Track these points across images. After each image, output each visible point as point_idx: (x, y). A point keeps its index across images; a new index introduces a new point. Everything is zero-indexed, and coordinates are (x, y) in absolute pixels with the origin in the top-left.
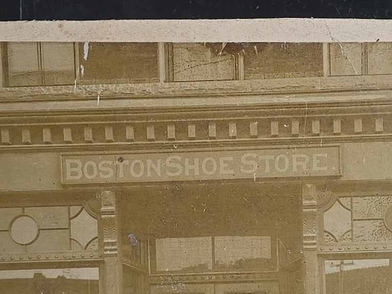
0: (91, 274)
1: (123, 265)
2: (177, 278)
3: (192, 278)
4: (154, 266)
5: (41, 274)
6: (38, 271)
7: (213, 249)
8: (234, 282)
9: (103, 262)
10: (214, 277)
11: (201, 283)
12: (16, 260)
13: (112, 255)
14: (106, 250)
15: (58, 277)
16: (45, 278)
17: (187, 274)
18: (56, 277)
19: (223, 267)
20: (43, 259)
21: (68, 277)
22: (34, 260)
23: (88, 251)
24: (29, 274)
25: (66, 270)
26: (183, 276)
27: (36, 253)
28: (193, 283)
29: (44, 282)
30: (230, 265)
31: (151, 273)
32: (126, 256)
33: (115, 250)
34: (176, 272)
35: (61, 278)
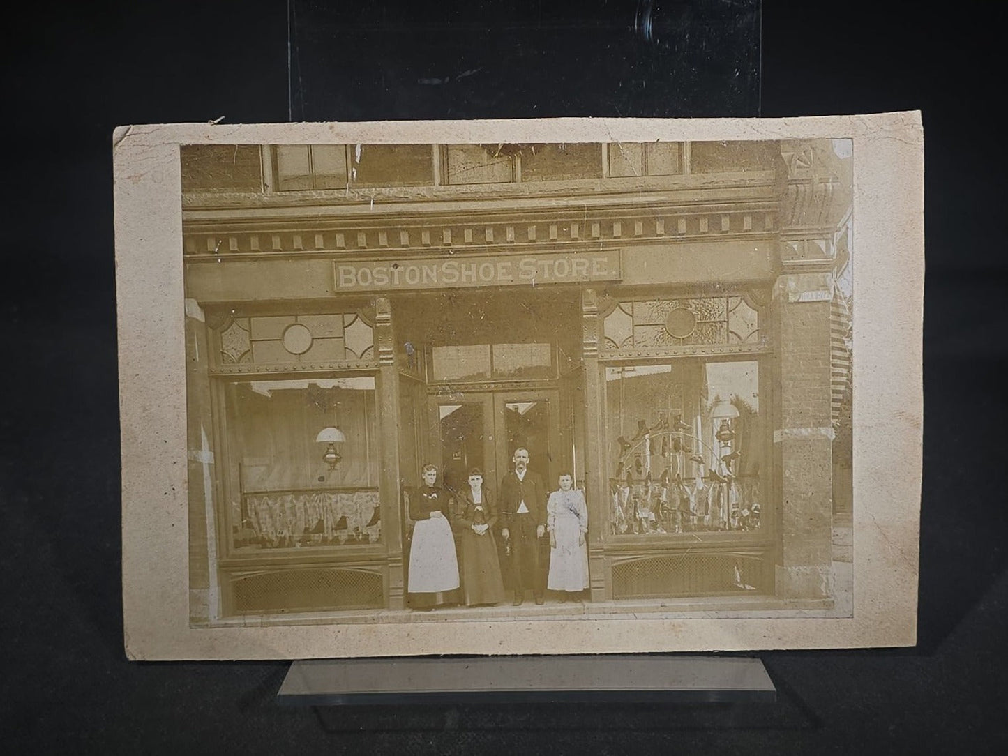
0: (367, 384)
1: (400, 375)
2: (455, 387)
3: (471, 387)
4: (431, 374)
5: (315, 384)
6: (312, 381)
7: (492, 357)
8: (513, 391)
9: (379, 371)
10: (493, 386)
11: (480, 392)
12: (290, 370)
13: (388, 364)
14: (383, 359)
15: (334, 387)
16: (320, 388)
17: (465, 383)
18: (331, 387)
19: (502, 375)
20: (318, 369)
21: (343, 388)
22: (308, 370)
23: (364, 361)
24: (303, 384)
25: (341, 380)
26: (461, 385)
27: (311, 363)
28: (471, 392)
29: (319, 392)
30: (510, 373)
31: (428, 383)
32: (402, 364)
33: (391, 359)
34: (454, 381)
35: (337, 388)
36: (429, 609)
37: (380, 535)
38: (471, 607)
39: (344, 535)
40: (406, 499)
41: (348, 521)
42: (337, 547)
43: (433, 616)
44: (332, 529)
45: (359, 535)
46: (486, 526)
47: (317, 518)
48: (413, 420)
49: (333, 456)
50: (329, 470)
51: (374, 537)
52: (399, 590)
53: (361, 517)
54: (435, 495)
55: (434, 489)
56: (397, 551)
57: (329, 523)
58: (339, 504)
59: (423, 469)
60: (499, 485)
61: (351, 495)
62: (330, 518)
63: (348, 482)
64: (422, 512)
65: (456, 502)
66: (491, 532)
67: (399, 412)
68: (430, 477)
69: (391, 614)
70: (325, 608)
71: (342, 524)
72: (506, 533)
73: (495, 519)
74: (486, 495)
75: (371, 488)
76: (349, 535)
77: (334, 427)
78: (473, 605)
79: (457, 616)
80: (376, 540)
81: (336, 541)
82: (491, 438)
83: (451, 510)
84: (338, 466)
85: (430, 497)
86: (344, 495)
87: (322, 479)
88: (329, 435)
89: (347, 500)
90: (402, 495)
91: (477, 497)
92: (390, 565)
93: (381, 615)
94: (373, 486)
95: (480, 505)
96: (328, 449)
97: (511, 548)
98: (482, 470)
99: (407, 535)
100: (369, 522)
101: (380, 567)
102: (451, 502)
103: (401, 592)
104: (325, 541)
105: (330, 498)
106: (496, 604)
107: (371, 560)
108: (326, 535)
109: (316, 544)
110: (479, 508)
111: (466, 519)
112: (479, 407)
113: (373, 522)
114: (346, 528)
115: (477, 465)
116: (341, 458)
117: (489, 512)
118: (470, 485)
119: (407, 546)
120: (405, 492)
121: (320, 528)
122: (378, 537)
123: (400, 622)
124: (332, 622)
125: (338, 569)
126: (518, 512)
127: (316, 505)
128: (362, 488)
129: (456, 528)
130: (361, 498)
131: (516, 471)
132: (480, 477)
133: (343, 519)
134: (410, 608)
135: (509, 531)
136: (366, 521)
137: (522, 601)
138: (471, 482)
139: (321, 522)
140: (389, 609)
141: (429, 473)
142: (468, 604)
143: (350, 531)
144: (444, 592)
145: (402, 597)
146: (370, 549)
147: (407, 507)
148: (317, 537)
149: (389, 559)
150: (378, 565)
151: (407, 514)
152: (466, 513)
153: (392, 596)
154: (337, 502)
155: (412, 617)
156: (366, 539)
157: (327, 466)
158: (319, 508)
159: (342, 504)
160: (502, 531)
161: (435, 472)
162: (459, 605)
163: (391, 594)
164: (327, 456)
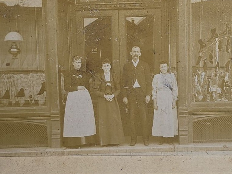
0: (37, 3)
2: (93, 6)
3: (104, 6)
5: (3, 3)
6: (1, 1)
8: (131, 9)
10: (118, 6)
11: (110, 10)
15: (15, 5)
16: (7, 6)
17: (100, 4)
18: (13, 5)
21: (21, 6)
25: (20, 0)
26: (97, 5)
28: (104, 10)
29: (6, 9)
31: (76, 4)
34: (93, 2)
35: (17, 6)
36: (76, 147)
37: (45, 100)
38: (103, 146)
39: (22, 100)
40: (62, 78)
41: (25, 92)
42: (18, 108)
43: (79, 152)
44: (15, 96)
45: (32, 101)
46: (113, 96)
47: (5, 89)
48: (67, 28)
49: (16, 50)
50: (13, 59)
51: (41, 102)
52: (58, 136)
53: (33, 89)
54: (80, 76)
55: (80, 72)
56: (57, 111)
57: (13, 93)
58: (19, 81)
59: (73, 59)
60: (122, 70)
61: (27, 75)
62: (14, 89)
63: (25, 67)
64: (72, 86)
65: (94, 80)
66: (116, 99)
67: (58, 22)
68: (78, 64)
69: (52, 150)
70: (10, 146)
71: (21, 93)
72: (125, 100)
73: (118, 92)
74: (113, 76)
75: (40, 71)
76: (26, 101)
77: (16, 31)
78: (104, 145)
79: (95, 152)
80: (43, 104)
81: (17, 104)
82: (116, 40)
83: (91, 85)
84: (18, 56)
85: (78, 77)
86: (22, 75)
87: (8, 64)
88: (13, 36)
89: (25, 78)
90: (60, 75)
91: (107, 77)
92: (52, 119)
93: (46, 151)
94: (41, 69)
95: (110, 82)
96: (12, 45)
97: (129, 110)
98: (111, 60)
99: (63, 101)
100: (38, 92)
101: (46, 121)
102: (91, 80)
103: (59, 136)
104: (10, 104)
105: (14, 77)
106: (119, 145)
107: (40, 117)
108: (11, 100)
109: (5, 106)
110: (109, 84)
111: (101, 91)
112: (109, 19)
113: (41, 92)
114: (24, 96)
115: (108, 56)
116: (20, 51)
117: (115, 87)
118: (103, 70)
119: (63, 108)
120: (61, 73)
121: (7, 96)
122: (44, 101)
123: (58, 155)
124: (15, 155)
125: (19, 121)
126: (133, 87)
127: (5, 81)
128: (34, 71)
129: (94, 97)
130: (33, 77)
131: (132, 60)
132: (109, 64)
133: (22, 90)
134: (64, 147)
135: (128, 99)
136: (37, 92)
137: (135, 143)
138: (103, 68)
139: (8, 92)
140: (51, 147)
141: (77, 61)
142: (101, 145)
143: (26, 98)
144: (85, 137)
145: (60, 140)
146: (39, 109)
147: (62, 83)
148: (5, 101)
149: (51, 116)
150: (45, 119)
151: (63, 88)
152: (100, 88)
153: (52, 139)
154: (18, 79)
155: (66, 153)
156: (36, 103)
157: (11, 56)
158: (6, 83)
159: (21, 80)
160: (123, 99)
161: (81, 61)
162: (96, 145)
163: (52, 138)
164: (12, 50)
